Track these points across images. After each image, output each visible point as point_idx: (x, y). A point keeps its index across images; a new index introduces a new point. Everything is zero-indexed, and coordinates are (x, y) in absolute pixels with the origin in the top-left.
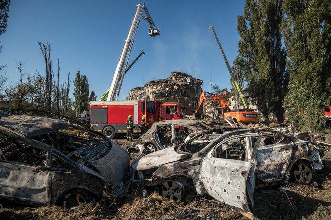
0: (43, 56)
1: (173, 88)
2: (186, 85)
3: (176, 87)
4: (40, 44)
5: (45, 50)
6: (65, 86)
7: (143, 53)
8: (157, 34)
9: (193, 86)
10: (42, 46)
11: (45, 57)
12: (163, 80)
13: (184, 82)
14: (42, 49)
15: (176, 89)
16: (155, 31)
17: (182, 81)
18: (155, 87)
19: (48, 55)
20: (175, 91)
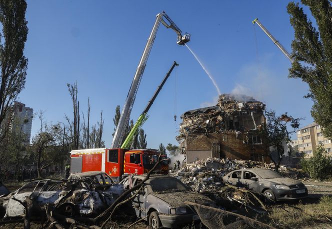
0: (71, 97)
1: (215, 120)
2: (236, 113)
3: (220, 118)
4: (68, 85)
5: (73, 90)
6: (98, 128)
7: (175, 64)
8: (186, 41)
9: (248, 113)
10: (70, 87)
11: (73, 99)
12: (204, 109)
13: (233, 110)
14: (70, 91)
15: (219, 120)
16: (183, 38)
17: (231, 108)
18: (190, 121)
19: (75, 96)
20: (219, 124)
